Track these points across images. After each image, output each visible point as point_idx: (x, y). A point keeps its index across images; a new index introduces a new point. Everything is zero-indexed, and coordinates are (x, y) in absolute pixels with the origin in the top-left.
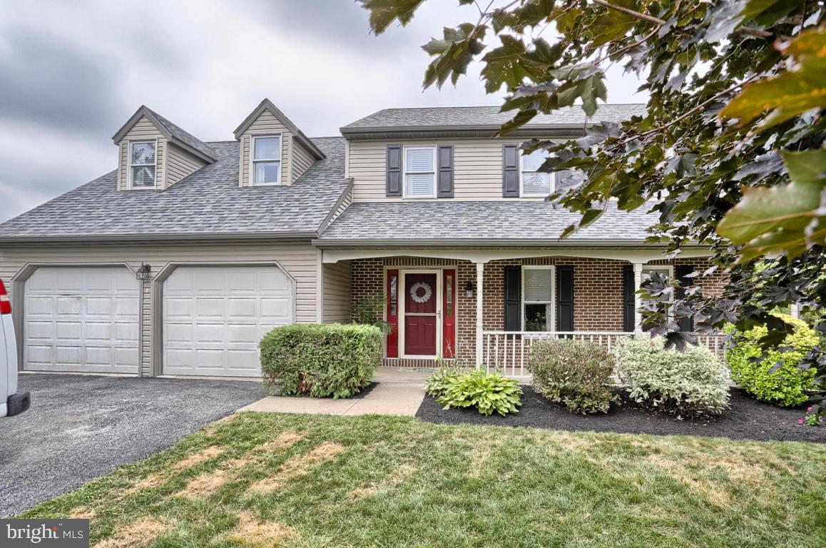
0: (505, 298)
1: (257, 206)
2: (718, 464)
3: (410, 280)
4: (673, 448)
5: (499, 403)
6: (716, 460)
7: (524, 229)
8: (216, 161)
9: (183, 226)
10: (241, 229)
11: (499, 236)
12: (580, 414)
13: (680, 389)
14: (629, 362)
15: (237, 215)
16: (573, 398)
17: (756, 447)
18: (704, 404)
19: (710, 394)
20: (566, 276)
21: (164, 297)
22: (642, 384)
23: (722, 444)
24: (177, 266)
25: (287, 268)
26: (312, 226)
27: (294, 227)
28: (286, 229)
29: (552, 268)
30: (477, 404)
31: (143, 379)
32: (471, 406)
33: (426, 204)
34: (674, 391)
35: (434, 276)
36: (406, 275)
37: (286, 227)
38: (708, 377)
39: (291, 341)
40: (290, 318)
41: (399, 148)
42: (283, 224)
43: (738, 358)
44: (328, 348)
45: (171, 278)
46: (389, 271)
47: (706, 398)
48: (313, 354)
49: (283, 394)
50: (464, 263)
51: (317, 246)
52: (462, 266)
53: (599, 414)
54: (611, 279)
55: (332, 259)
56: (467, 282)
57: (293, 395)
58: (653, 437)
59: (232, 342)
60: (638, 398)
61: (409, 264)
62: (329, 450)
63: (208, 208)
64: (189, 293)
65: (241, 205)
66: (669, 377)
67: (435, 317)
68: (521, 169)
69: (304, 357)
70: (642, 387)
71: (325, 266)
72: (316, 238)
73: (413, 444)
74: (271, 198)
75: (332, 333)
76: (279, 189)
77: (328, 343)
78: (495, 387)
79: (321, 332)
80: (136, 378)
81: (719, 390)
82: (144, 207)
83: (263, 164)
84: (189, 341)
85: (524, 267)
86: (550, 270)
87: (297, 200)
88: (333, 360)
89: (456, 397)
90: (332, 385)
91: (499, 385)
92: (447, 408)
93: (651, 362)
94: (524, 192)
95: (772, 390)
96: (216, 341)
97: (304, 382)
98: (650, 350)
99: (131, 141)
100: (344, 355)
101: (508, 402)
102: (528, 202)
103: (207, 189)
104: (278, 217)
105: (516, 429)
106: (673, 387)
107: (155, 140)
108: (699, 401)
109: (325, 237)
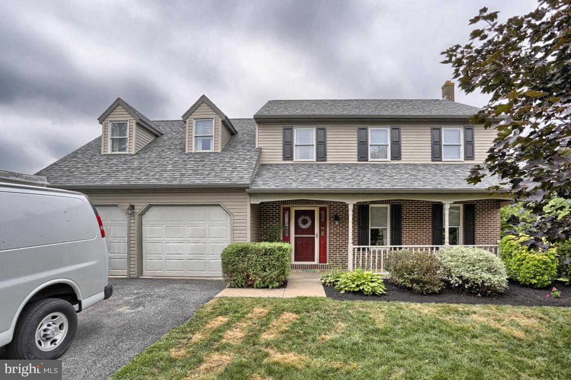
0: (359, 225)
1: (203, 166)
2: (511, 318)
3: (298, 214)
4: (482, 311)
5: (376, 288)
6: (509, 317)
7: (378, 182)
8: (162, 135)
9: (157, 179)
10: (198, 182)
11: (364, 187)
12: (422, 294)
13: (481, 278)
14: (450, 263)
15: (192, 172)
16: (418, 284)
17: (528, 310)
18: (495, 286)
19: (498, 281)
20: (397, 211)
21: (143, 225)
22: (458, 276)
23: (508, 308)
24: (152, 206)
25: (228, 207)
26: (245, 180)
27: (233, 180)
28: (227, 182)
29: (388, 206)
30: (363, 289)
31: (131, 279)
32: (360, 290)
33: (310, 165)
34: (477, 279)
35: (314, 211)
36: (296, 211)
37: (227, 180)
38: (496, 271)
39: (241, 253)
40: (229, 238)
41: (291, 129)
42: (225, 178)
43: (509, 260)
44: (266, 257)
45: (147, 213)
46: (283, 208)
47: (496, 283)
48: (256, 261)
49: (236, 286)
50: (333, 203)
51: (248, 193)
52: (332, 205)
53: (434, 293)
54: (425, 213)
55: (257, 201)
56: (335, 215)
57: (242, 287)
58: (469, 306)
59: (189, 254)
60: (456, 283)
61: (298, 204)
62: (290, 316)
63: (170, 167)
64: (160, 223)
65: (191, 165)
66: (473, 271)
67: (314, 237)
68: (370, 143)
69: (250, 263)
70: (458, 277)
71: (252, 206)
72: (248, 188)
73: (335, 312)
74: (210, 160)
75: (269, 248)
76: (213, 155)
77: (265, 254)
78: (371, 279)
79: (261, 247)
80: (126, 278)
81: (502, 278)
82: (125, 166)
83: (202, 138)
84: (161, 254)
85: (371, 206)
86: (387, 208)
87: (228, 162)
88: (269, 264)
89: (349, 285)
90: (268, 280)
91: (373, 277)
92: (343, 292)
93: (462, 262)
94: (371, 158)
95: (530, 278)
96: (179, 254)
97: (250, 279)
98: (462, 255)
99: (110, 121)
100: (276, 261)
101: (380, 287)
102: (374, 164)
103: (163, 154)
104: (220, 174)
105: (389, 303)
106: (477, 277)
107: (127, 121)
108: (491, 285)
109: (254, 187)
